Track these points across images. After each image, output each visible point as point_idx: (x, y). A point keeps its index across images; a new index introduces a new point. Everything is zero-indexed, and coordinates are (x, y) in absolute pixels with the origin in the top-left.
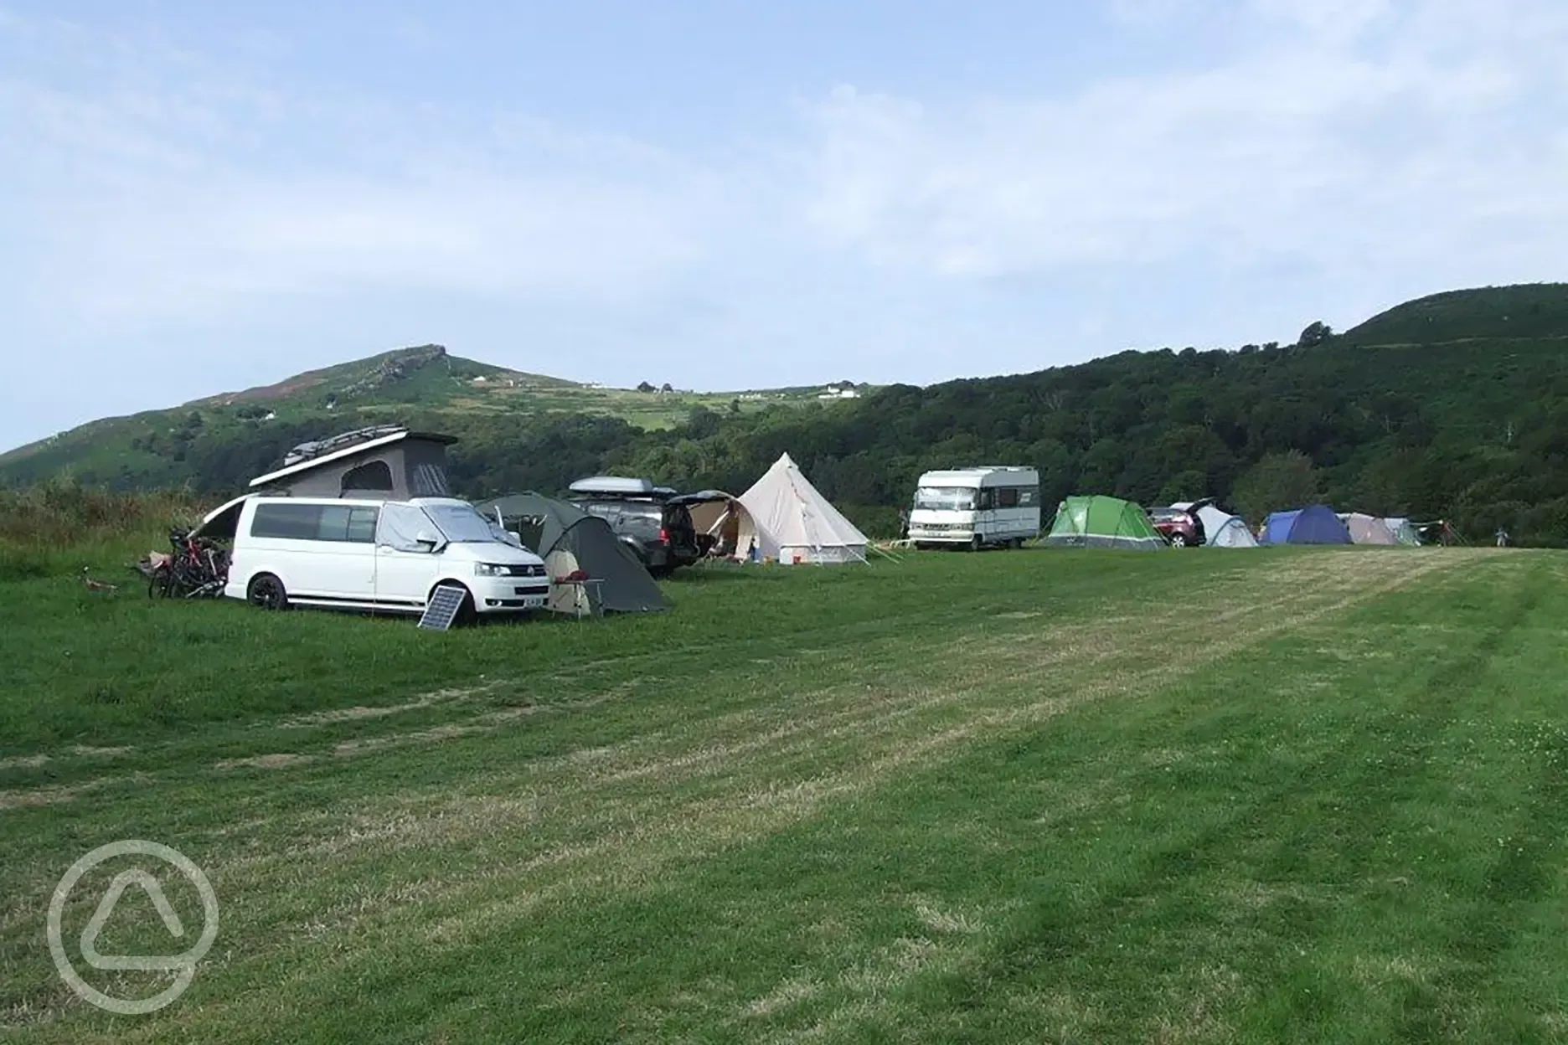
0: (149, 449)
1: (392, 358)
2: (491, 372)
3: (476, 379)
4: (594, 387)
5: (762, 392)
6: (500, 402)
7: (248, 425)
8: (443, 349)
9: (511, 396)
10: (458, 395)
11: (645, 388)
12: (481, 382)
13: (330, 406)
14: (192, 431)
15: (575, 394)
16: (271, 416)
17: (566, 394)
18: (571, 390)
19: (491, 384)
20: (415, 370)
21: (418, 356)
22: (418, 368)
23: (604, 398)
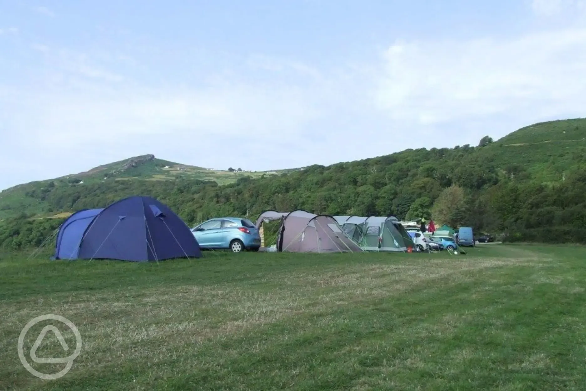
0: (32, 196)
1: (132, 160)
2: (171, 164)
3: (165, 167)
4: (211, 170)
5: (276, 171)
6: (173, 176)
7: (72, 186)
8: (153, 156)
9: (177, 174)
10: (157, 173)
11: (231, 170)
12: (167, 168)
13: (105, 178)
14: (50, 189)
15: (202, 173)
16: (82, 182)
17: (199, 173)
18: (201, 171)
19: (171, 169)
20: (141, 164)
21: (143, 159)
22: (143, 163)
23: (214, 174)
